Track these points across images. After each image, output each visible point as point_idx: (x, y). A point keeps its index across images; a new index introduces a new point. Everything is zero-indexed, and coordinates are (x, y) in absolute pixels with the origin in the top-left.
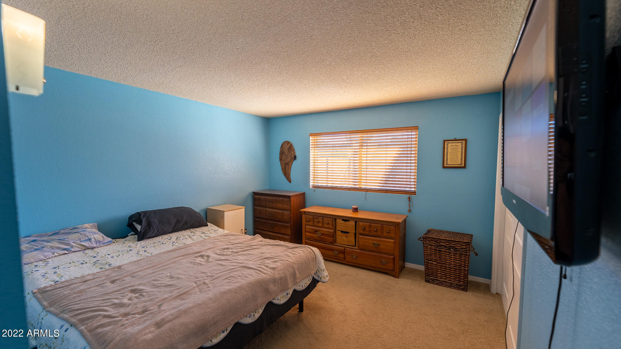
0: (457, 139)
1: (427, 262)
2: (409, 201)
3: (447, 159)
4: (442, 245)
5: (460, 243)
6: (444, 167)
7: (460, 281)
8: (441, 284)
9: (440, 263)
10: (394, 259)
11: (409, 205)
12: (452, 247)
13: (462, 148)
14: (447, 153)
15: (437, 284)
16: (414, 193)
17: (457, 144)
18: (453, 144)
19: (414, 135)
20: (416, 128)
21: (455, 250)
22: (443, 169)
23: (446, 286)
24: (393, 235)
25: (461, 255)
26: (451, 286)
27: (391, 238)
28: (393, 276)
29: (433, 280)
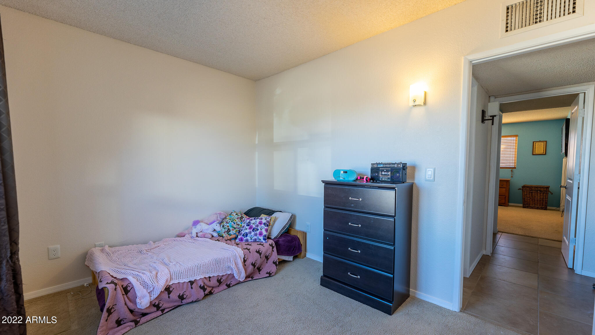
0: (541, 141)
1: (524, 198)
2: (512, 172)
3: (535, 151)
4: (533, 190)
5: (543, 188)
6: (533, 154)
7: (543, 206)
8: (532, 208)
9: (531, 198)
10: (505, 197)
11: (512, 174)
12: (538, 190)
13: (544, 145)
14: (535, 148)
15: (530, 208)
16: (515, 168)
17: (541, 143)
18: (539, 143)
19: (515, 139)
20: (516, 136)
21: (540, 191)
22: (533, 156)
23: (535, 209)
24: (505, 186)
25: (543, 193)
26: (538, 208)
27: (504, 188)
28: (505, 206)
29: (528, 206)
